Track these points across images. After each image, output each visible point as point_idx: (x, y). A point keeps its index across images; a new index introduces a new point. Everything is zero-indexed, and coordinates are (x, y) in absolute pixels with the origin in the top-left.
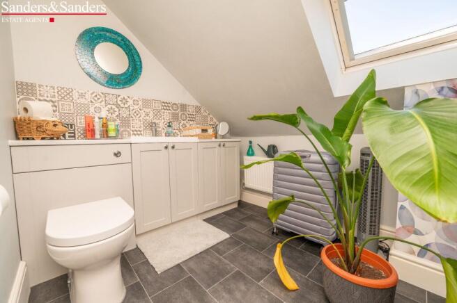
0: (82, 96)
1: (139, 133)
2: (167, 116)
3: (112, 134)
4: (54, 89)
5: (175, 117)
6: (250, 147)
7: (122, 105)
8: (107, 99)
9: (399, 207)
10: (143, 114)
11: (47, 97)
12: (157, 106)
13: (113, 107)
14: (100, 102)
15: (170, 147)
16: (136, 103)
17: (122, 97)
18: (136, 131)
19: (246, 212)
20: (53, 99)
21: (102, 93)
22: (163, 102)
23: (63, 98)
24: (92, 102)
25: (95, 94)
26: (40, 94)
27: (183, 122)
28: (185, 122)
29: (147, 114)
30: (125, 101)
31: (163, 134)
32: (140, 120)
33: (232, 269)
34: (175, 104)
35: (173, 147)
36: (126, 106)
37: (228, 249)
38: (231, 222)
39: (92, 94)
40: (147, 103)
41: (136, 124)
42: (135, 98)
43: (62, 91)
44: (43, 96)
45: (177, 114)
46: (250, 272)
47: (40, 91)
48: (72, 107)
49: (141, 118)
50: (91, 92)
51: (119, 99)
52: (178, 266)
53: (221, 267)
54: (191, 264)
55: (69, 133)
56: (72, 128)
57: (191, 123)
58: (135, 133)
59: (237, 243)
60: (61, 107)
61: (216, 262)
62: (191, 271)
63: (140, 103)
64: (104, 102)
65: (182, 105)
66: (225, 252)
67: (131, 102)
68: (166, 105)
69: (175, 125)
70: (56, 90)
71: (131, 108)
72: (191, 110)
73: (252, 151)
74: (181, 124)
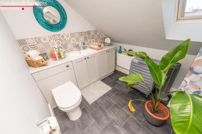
0: (45, 39)
1: (72, 50)
2: (82, 39)
3: (63, 57)
4: (33, 39)
5: (86, 39)
6: (120, 49)
7: (62, 39)
8: (55, 38)
9: (179, 88)
10: (72, 41)
11: (32, 43)
12: (77, 35)
13: (59, 41)
14: (53, 40)
15: (87, 58)
16: (68, 36)
17: (61, 35)
18: (70, 49)
19: (117, 76)
20: (34, 44)
21: (53, 36)
22: (80, 33)
23: (38, 42)
24: (50, 41)
25: (50, 37)
26: (28, 43)
27: (89, 40)
28: (90, 40)
29: (73, 40)
30: (63, 37)
31: (82, 48)
32: (71, 44)
33: (114, 103)
34: (85, 32)
35: (88, 58)
36: (64, 39)
37: (112, 94)
38: (112, 81)
39: (48, 37)
40: (72, 35)
41: (70, 46)
42: (67, 34)
43: (36, 39)
44: (30, 44)
45: (87, 37)
46: (119, 104)
47: (28, 42)
48: (43, 46)
49: (71, 43)
50: (48, 36)
51: (60, 36)
52: (96, 101)
53: (110, 102)
54: (100, 101)
55: (46, 57)
56: (46, 55)
57: (93, 40)
58: (70, 50)
59: (114, 92)
60: (38, 47)
61: (108, 100)
62: (100, 103)
63: (70, 36)
64: (54, 40)
65: (88, 32)
66: (111, 96)
67: (65, 36)
68: (81, 34)
69: (86, 43)
70: (34, 40)
71: (66, 39)
72: (92, 33)
73: (121, 51)
74: (88, 42)
